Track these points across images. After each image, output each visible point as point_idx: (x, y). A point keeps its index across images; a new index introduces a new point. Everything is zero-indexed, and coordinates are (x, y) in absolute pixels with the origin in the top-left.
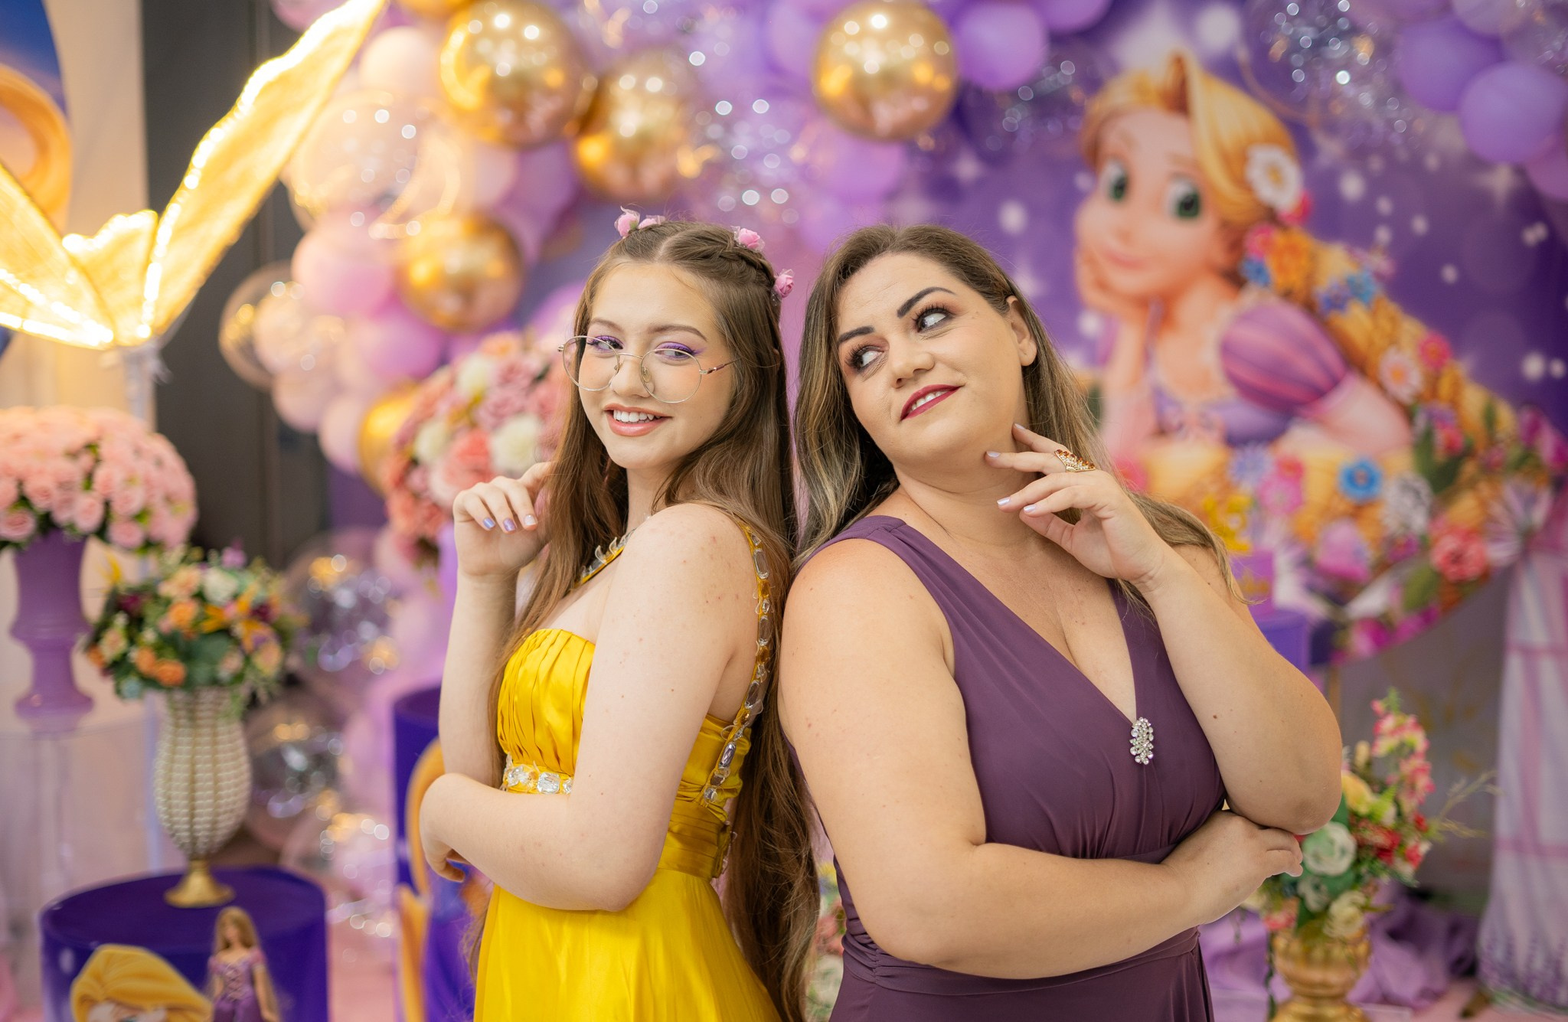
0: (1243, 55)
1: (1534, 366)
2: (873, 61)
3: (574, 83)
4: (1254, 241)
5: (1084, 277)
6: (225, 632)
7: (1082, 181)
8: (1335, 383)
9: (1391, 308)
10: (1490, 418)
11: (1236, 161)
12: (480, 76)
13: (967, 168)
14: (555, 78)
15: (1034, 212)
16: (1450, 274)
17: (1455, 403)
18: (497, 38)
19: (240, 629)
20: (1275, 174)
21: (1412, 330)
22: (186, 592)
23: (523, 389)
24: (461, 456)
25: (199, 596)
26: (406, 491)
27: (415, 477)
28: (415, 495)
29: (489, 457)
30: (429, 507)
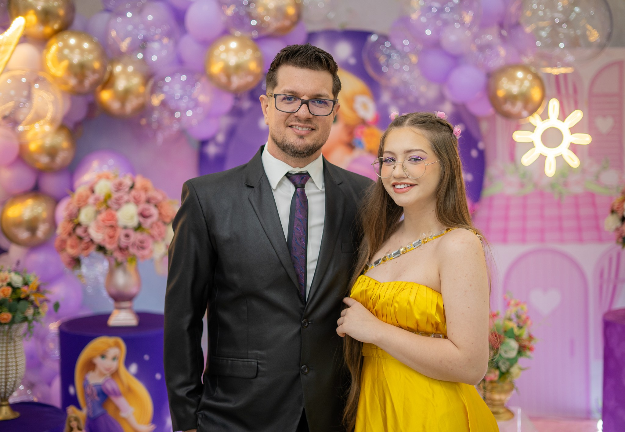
0: (352, 61)
2: (233, 61)
3: (104, 67)
4: (358, 131)
6: (26, 298)
11: (350, 101)
12: (65, 63)
13: (246, 104)
14: (97, 65)
18: (72, 49)
19: (32, 297)
20: (365, 106)
22: (5, 284)
23: (126, 192)
24: (103, 221)
25: (9, 284)
26: (74, 237)
27: (79, 231)
28: (80, 238)
29: (116, 221)
30: (87, 243)
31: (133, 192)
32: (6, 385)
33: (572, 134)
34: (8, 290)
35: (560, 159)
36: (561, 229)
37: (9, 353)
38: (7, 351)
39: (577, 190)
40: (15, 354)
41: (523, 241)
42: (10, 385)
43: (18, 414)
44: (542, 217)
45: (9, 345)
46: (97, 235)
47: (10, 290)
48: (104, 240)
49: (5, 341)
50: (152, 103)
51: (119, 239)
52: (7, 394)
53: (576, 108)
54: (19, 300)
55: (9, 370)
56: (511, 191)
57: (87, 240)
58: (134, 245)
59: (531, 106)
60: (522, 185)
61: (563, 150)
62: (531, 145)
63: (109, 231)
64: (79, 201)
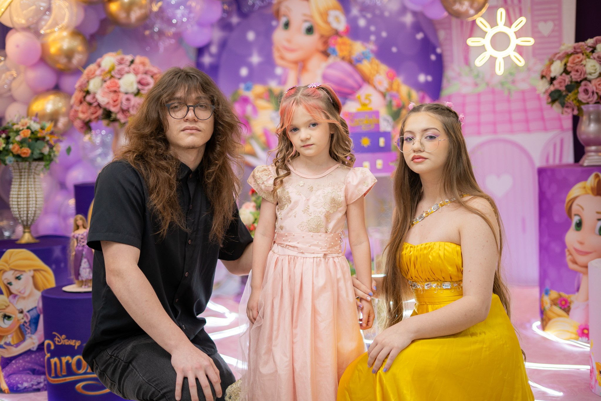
1: (422, 78)
4: (332, 41)
5: (276, 55)
6: (43, 139)
7: (274, 23)
8: (360, 87)
9: (377, 61)
10: (409, 96)
11: (324, 15)
13: (235, 19)
15: (258, 34)
16: (394, 50)
17: (398, 91)
19: (48, 138)
20: (337, 18)
21: (384, 68)
22: (25, 127)
23: (126, 65)
24: (108, 88)
25: (28, 128)
26: (85, 104)
27: (89, 98)
28: (90, 104)
29: (119, 87)
30: (96, 107)
31: (133, 66)
32: (27, 214)
33: (517, 38)
34: (28, 132)
35: (507, 59)
36: (511, 122)
37: (30, 186)
38: (28, 184)
39: (524, 86)
40: (35, 188)
41: (479, 133)
42: (31, 214)
43: (37, 241)
44: (494, 112)
45: (30, 180)
46: (103, 99)
47: (30, 132)
48: (108, 103)
49: (26, 177)
50: (153, 10)
51: (121, 103)
52: (29, 222)
53: (521, 16)
54: (37, 139)
55: (30, 201)
56: (465, 90)
57: (95, 104)
58: (134, 106)
59: (476, 5)
60: (476, 85)
61: (511, 51)
62: (483, 49)
63: (112, 95)
64: (88, 74)
